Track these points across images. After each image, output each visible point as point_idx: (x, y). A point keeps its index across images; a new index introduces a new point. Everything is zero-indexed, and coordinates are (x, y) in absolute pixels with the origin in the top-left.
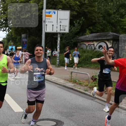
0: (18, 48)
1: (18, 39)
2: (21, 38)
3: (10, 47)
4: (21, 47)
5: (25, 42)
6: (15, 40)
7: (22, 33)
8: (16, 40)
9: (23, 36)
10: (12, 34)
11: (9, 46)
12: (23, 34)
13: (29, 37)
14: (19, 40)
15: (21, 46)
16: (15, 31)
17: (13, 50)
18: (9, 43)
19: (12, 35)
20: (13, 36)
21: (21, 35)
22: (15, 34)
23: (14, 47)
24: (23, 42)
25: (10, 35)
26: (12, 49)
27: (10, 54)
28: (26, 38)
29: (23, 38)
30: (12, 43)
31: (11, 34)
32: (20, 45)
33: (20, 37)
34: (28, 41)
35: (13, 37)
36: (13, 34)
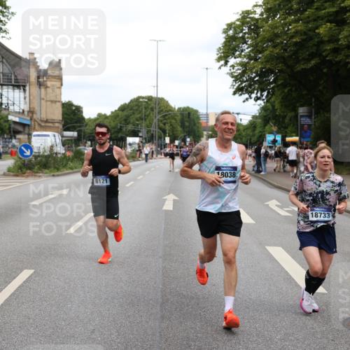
0: (288, 139)
1: (288, 118)
2: (296, 116)
3: (270, 138)
4: (296, 139)
5: (306, 126)
6: (281, 120)
7: (298, 105)
8: (283, 122)
9: (302, 110)
10: (273, 106)
11: (267, 135)
12: (302, 106)
13: (317, 113)
14: (290, 120)
15: (297, 136)
16: (282, 98)
17: (276, 144)
18: (267, 127)
19: (276, 108)
20: (278, 110)
21: (295, 110)
22: (282, 106)
23: (279, 138)
24: (302, 126)
25: (268, 109)
26: (275, 141)
27: (276, 153)
28: (310, 117)
29: (302, 116)
30: (275, 129)
31: (271, 107)
32: (294, 132)
33: (293, 114)
34: (315, 125)
35: (277, 113)
36: (277, 106)
